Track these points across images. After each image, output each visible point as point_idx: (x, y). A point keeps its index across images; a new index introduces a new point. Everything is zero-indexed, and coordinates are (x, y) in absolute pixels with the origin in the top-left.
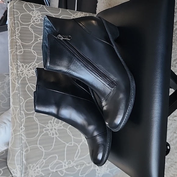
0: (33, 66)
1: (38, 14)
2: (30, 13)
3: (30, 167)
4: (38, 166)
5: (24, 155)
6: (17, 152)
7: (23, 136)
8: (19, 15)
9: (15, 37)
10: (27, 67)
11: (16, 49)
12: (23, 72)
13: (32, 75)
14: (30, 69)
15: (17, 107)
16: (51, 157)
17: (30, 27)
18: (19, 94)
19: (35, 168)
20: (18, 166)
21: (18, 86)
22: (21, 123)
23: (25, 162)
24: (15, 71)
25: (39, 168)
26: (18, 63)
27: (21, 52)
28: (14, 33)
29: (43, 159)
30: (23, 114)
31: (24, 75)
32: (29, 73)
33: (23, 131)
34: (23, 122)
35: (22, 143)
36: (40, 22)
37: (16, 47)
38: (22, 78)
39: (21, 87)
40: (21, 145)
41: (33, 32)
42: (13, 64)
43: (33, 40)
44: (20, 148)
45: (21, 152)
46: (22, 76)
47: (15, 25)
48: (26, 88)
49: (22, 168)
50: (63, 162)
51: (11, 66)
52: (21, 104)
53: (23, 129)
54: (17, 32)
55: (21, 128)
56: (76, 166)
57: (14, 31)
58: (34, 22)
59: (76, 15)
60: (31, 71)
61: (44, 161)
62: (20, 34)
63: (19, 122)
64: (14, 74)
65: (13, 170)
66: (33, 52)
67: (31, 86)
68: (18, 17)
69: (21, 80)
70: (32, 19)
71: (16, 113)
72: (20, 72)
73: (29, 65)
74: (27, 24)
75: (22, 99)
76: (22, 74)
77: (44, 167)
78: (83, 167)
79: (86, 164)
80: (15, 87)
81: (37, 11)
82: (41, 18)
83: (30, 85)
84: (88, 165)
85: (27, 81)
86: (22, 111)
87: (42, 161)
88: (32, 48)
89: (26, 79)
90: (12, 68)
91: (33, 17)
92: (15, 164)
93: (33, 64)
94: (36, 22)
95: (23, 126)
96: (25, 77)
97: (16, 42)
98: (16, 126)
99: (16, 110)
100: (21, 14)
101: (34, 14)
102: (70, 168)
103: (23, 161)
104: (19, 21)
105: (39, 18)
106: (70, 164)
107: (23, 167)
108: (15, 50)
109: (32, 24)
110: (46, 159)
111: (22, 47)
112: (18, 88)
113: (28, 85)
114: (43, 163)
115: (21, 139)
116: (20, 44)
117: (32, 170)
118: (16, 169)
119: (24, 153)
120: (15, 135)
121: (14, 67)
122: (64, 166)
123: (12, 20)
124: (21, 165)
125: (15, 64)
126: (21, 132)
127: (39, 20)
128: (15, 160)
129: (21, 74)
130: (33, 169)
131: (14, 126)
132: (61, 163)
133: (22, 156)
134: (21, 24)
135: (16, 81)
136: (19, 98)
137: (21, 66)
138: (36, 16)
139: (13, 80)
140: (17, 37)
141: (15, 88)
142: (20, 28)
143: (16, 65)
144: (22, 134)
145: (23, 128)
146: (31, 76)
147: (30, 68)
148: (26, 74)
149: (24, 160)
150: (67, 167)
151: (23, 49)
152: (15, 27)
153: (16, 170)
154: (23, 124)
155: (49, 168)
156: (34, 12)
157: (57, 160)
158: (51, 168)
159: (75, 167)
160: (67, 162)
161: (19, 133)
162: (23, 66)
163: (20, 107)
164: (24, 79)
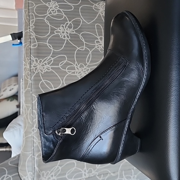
0: (48, 60)
1: (55, 5)
2: (46, 4)
3: (43, 175)
4: (53, 174)
5: (36, 160)
6: (28, 156)
7: (35, 139)
8: (35, 7)
9: (29, 29)
10: (42, 62)
11: (30, 42)
12: (36, 67)
13: (47, 70)
14: (44, 64)
15: (29, 106)
16: (68, 164)
17: (46, 19)
18: (32, 91)
19: (50, 176)
20: (29, 172)
21: (31, 82)
22: (32, 124)
23: (37, 168)
24: (28, 67)
25: (54, 175)
26: (31, 58)
27: (35, 46)
28: (29, 25)
29: (59, 165)
30: (35, 114)
31: (38, 71)
32: (44, 68)
33: (34, 133)
34: (35, 123)
35: (34, 147)
36: (57, 13)
37: (30, 40)
38: (35, 74)
39: (33, 84)
40: (33, 148)
41: (49, 24)
42: (26, 59)
43: (49, 33)
44: (31, 152)
45: (33, 157)
46: (36, 71)
47: (29, 18)
48: (40, 85)
49: (33, 175)
50: (83, 170)
51: (24, 61)
52: (33, 102)
53: (35, 131)
54: (31, 24)
55: (32, 129)
56: (98, 175)
57: (29, 23)
58: (50, 13)
59: (98, 5)
60: (45, 67)
61: (60, 168)
62: (34, 27)
63: (31, 123)
64: (27, 70)
65: (24, 177)
66: (49, 45)
67: (45, 83)
68: (33, 9)
69: (34, 76)
70: (49, 10)
71: (28, 112)
72: (33, 68)
73: (44, 60)
74: (42, 15)
75: (34, 96)
76: (36, 69)
77: (60, 175)
78: (107, 177)
79: (110, 174)
80: (28, 83)
81: (54, 2)
82: (58, 9)
83: (44, 81)
84: (112, 174)
85: (41, 77)
86: (34, 110)
87: (58, 168)
88: (47, 41)
89: (40, 74)
90: (25, 63)
91: (49, 8)
92: (26, 171)
93: (48, 59)
94: (53, 14)
95: (35, 127)
96: (39, 72)
97: (30, 35)
98: (27, 127)
99: (28, 110)
100: (37, 6)
101: (51, 4)
102: (92, 177)
103: (34, 167)
104: (34, 13)
105: (56, 9)
106: (92, 172)
107: (35, 174)
108: (28, 44)
109: (49, 15)
110: (62, 166)
111: (36, 40)
112: (31, 85)
113: (42, 81)
114: (59, 170)
115: (33, 142)
116: (34, 37)
117: (45, 178)
118: (26, 177)
119: (36, 158)
120: (26, 137)
121: (27, 62)
122: (83, 175)
123: (27, 12)
124: (32, 172)
125: (28, 58)
126: (32, 134)
127: (56, 11)
128: (25, 166)
129: (34, 69)
130: (47, 178)
131: (26, 127)
132: (81, 171)
133: (33, 162)
134: (36, 16)
135: (29, 77)
136: (31, 96)
137: (35, 61)
138: (53, 8)
139: (26, 76)
140: (31, 30)
141: (27, 85)
142: (35, 20)
143: (29, 60)
144: (34, 136)
145: (35, 129)
146: (45, 71)
147: (45, 62)
148: (40, 70)
149: (36, 166)
150: (87, 176)
151: (37, 43)
152: (29, 20)
153: (28, 177)
154: (35, 124)
155: (66, 176)
156: (50, 3)
157: (75, 167)
158: (68, 176)
159: (97, 177)
160: (87, 170)
161: (30, 135)
162: (36, 61)
163: (32, 105)
164: (38, 75)
